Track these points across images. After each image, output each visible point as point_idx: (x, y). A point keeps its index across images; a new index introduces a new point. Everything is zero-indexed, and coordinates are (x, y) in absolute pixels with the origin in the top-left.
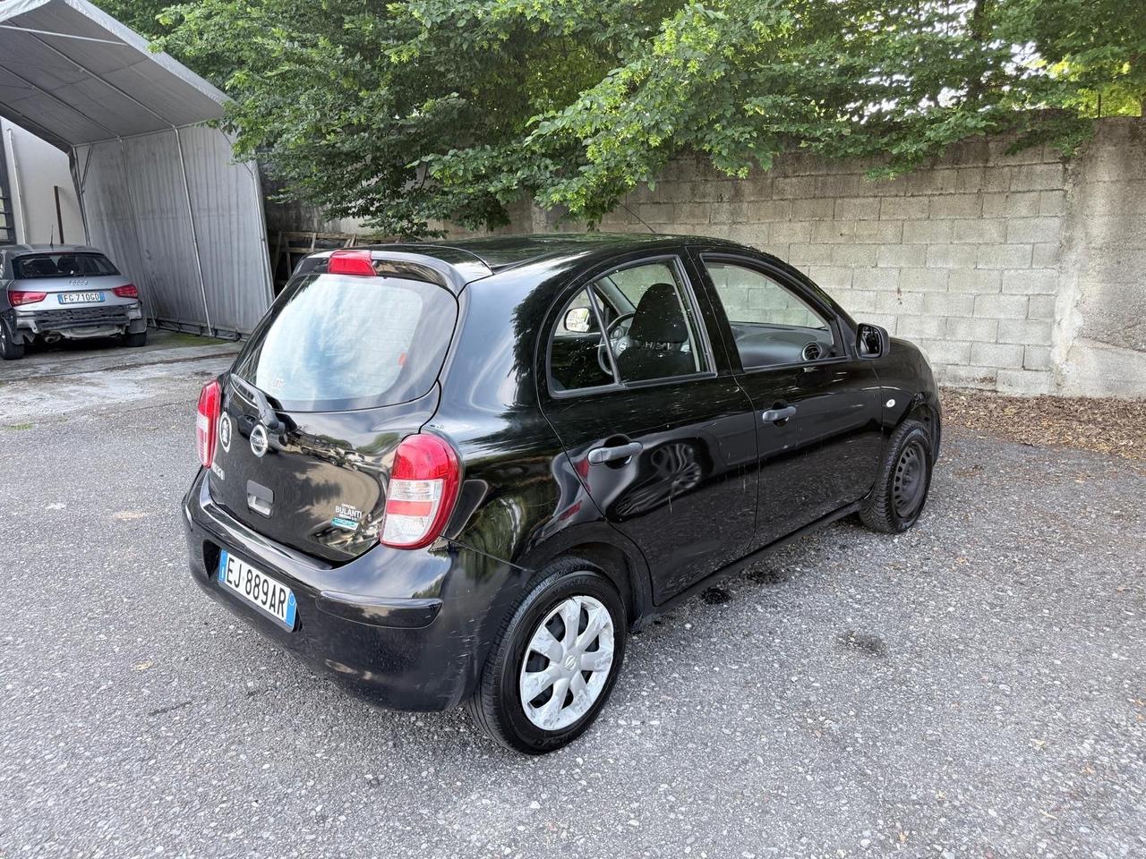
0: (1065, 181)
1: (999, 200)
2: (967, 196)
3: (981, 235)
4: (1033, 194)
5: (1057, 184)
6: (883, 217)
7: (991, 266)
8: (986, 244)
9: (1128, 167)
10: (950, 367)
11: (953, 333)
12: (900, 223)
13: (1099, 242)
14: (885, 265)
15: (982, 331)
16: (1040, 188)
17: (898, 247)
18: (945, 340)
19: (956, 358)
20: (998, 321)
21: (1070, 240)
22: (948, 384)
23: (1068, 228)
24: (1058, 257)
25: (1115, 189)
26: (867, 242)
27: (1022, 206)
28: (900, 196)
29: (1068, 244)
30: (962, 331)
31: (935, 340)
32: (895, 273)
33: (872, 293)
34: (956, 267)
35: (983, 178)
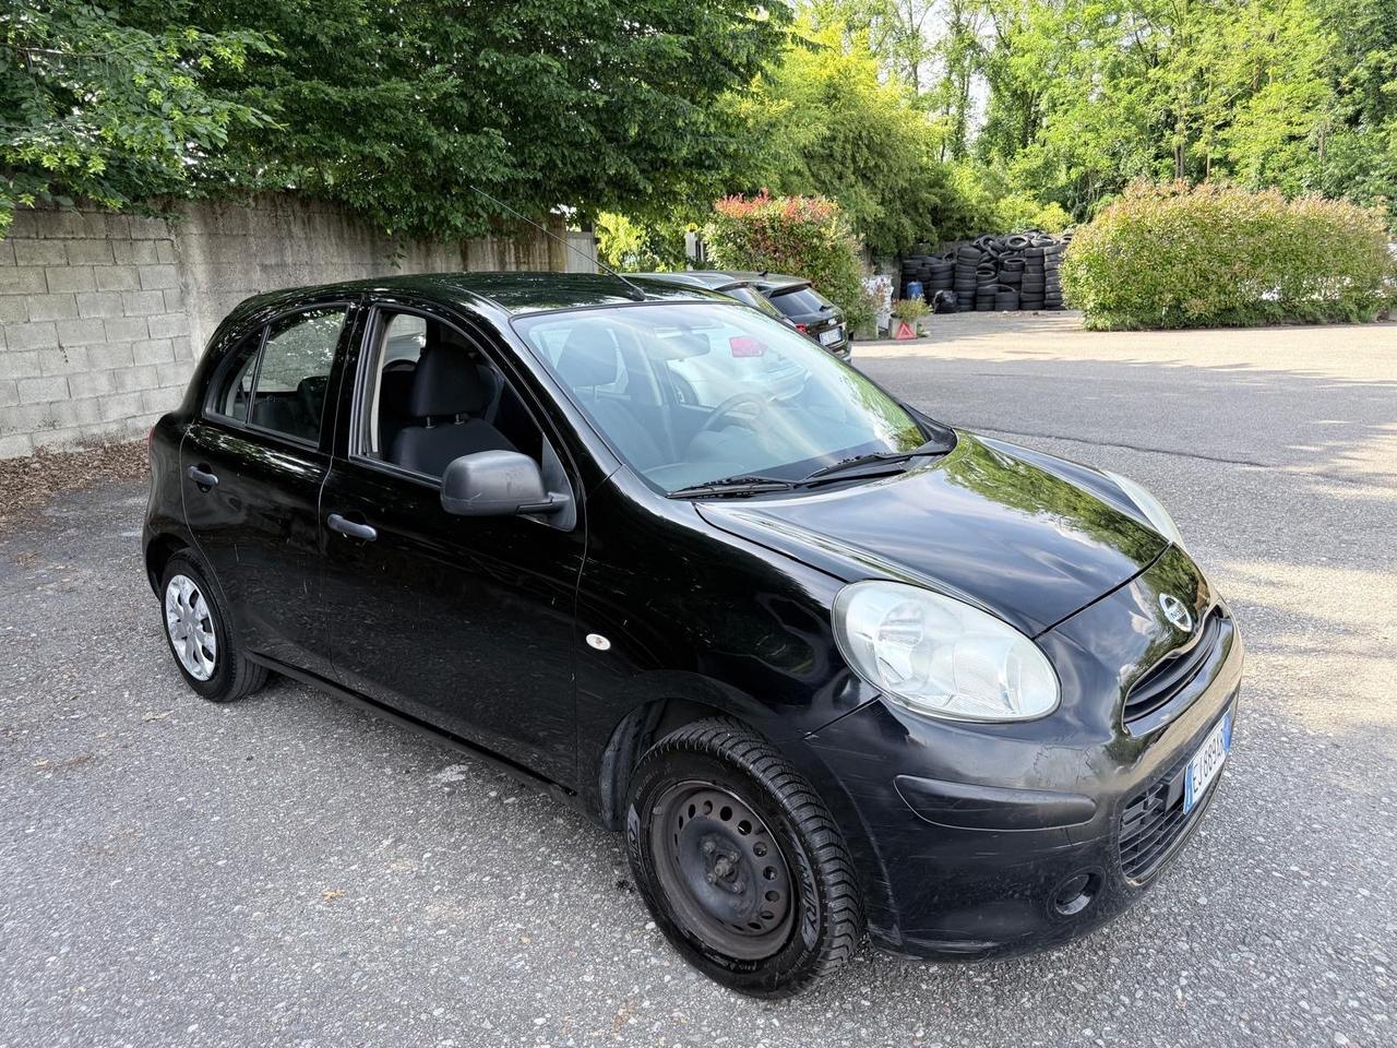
0: (169, 232)
1: (124, 246)
2: (98, 242)
3: (120, 282)
4: (151, 243)
5: (164, 234)
6: (21, 263)
7: (136, 313)
8: (127, 291)
9: (206, 224)
10: (129, 421)
11: (122, 385)
12: (41, 270)
13: (204, 287)
14: (37, 320)
15: (146, 379)
16: (154, 237)
17: (46, 298)
18: (118, 394)
19: (132, 410)
20: (155, 366)
21: (186, 285)
22: (133, 440)
23: (182, 274)
24: (182, 301)
25: (203, 240)
26: (11, 293)
27: (145, 252)
28: (33, 239)
29: (185, 290)
30: (129, 380)
31: (109, 396)
32: (51, 327)
33: (32, 354)
34: (108, 316)
35: (107, 224)
